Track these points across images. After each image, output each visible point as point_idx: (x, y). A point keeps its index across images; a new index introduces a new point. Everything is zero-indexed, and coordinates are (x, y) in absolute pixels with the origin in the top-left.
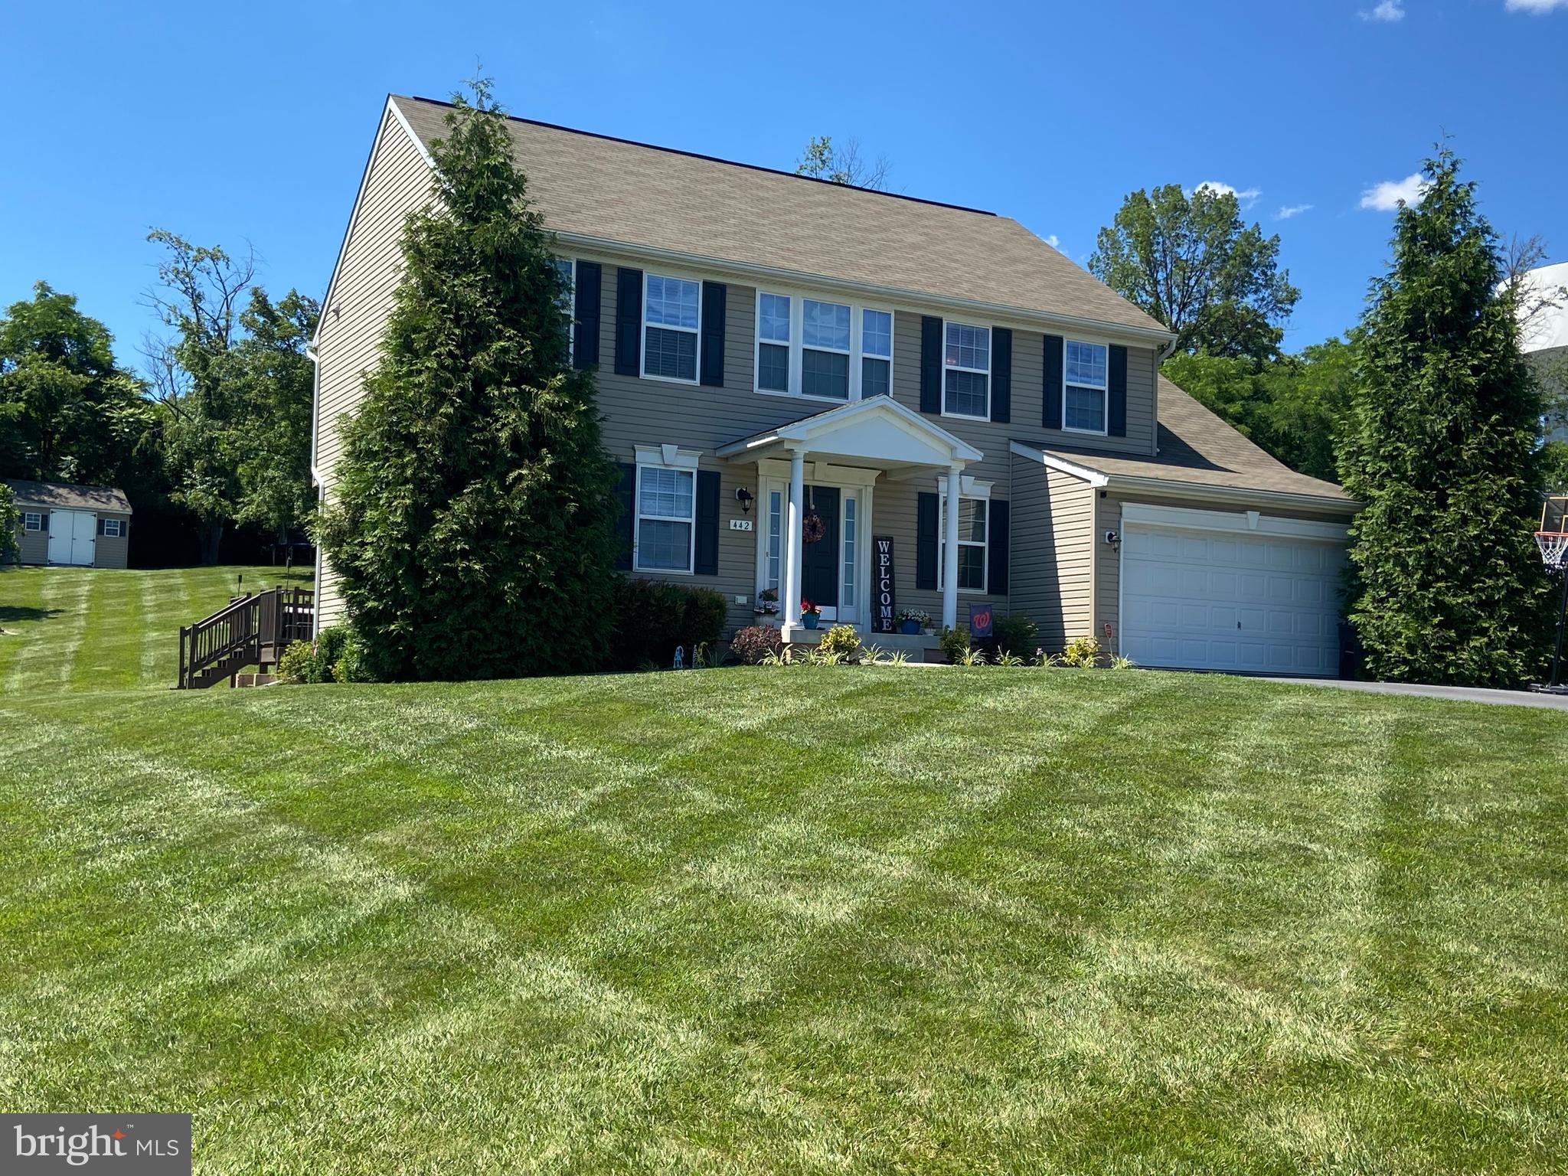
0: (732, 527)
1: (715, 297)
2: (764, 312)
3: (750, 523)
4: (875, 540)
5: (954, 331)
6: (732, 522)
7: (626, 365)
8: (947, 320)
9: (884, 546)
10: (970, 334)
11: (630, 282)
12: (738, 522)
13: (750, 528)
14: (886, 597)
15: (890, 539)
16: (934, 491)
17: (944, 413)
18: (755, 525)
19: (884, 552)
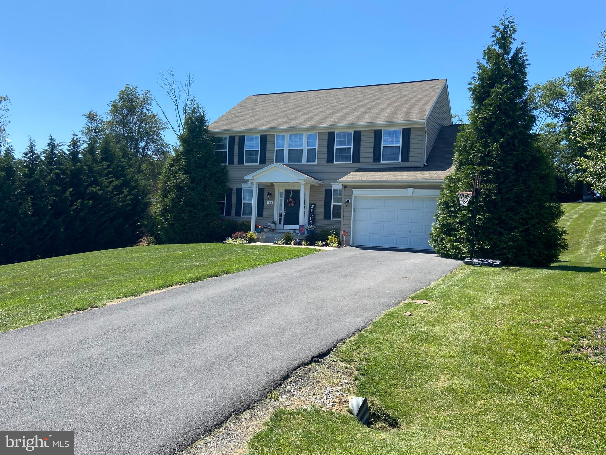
0: (267, 203)
1: (264, 139)
2: (277, 140)
3: (272, 202)
4: (310, 204)
5: (339, 135)
6: (267, 202)
7: (241, 162)
8: (337, 131)
9: (312, 206)
10: (345, 135)
11: (242, 139)
12: (269, 202)
13: (272, 203)
14: (311, 222)
15: (315, 205)
16: (331, 188)
17: (334, 162)
18: (274, 202)
19: (312, 208)
